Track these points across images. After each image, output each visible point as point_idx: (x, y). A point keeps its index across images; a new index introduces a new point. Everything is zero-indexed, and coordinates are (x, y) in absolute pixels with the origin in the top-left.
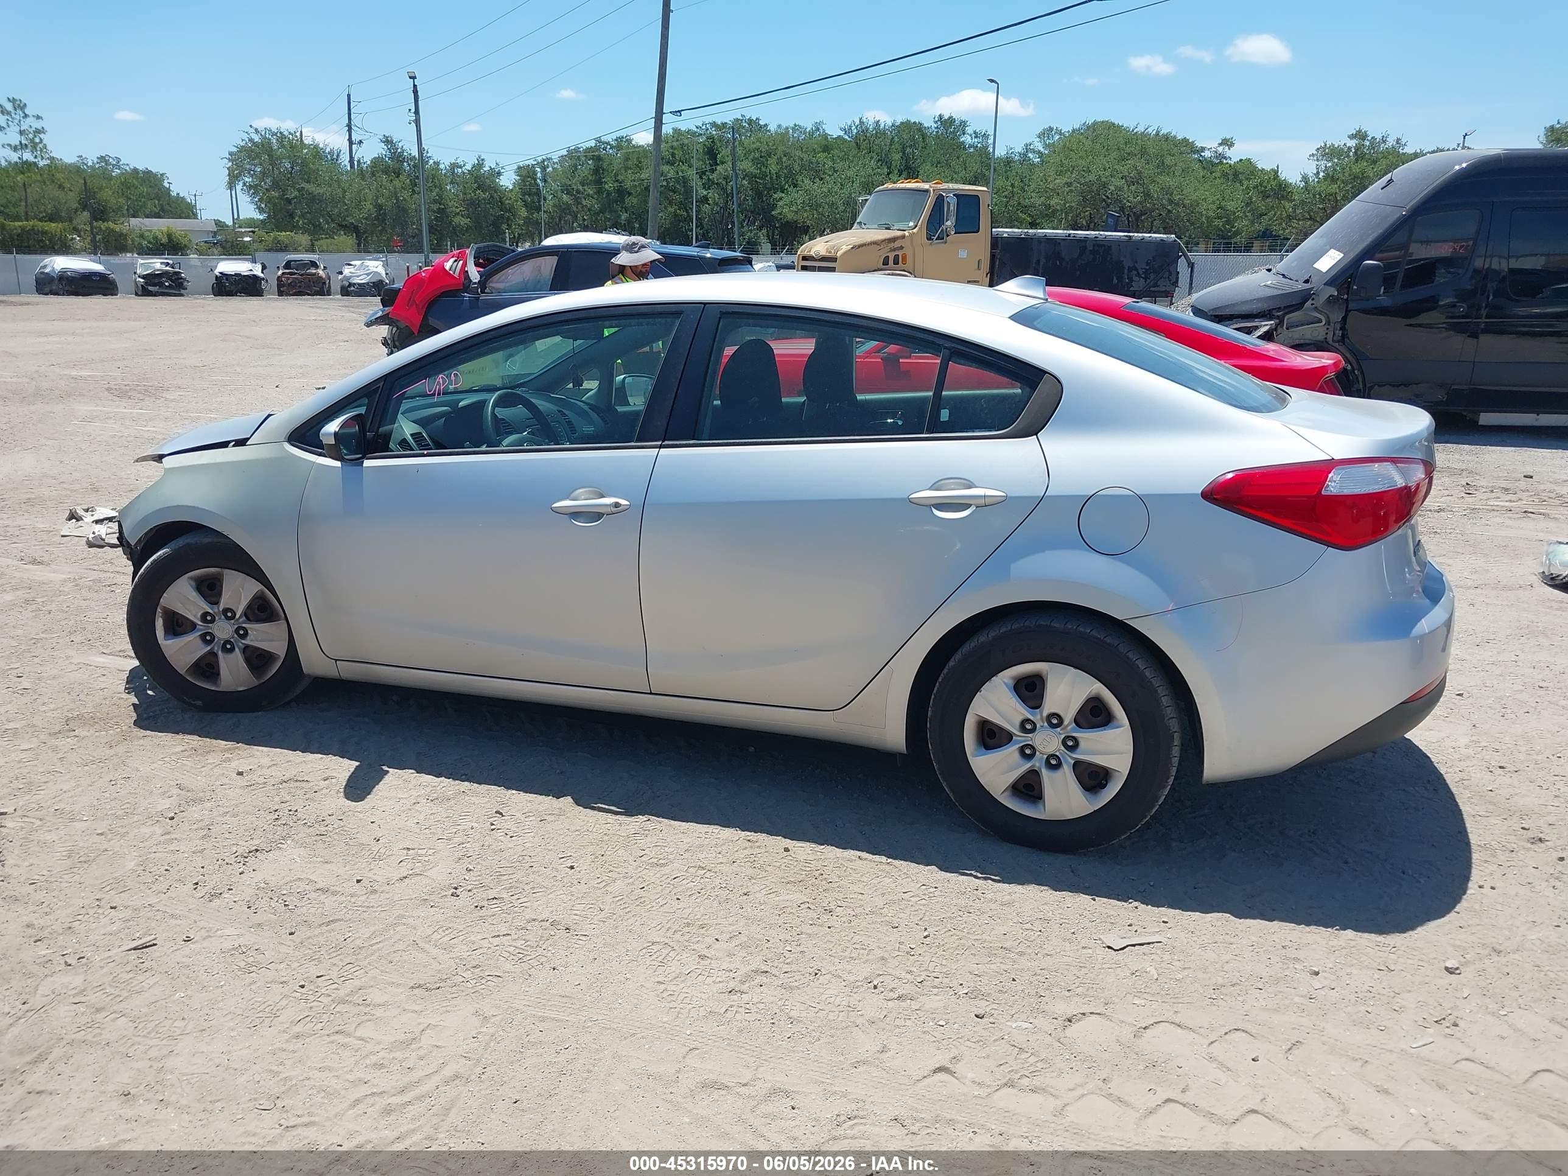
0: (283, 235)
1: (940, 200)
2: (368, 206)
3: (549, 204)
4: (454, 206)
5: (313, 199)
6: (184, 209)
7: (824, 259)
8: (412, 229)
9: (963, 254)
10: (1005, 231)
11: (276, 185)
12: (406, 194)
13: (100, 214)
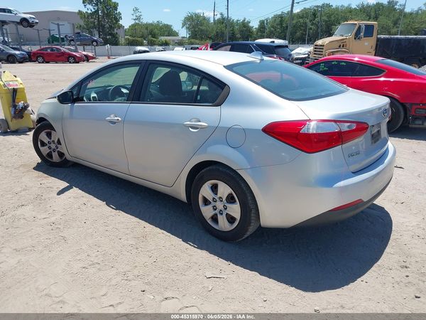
0: (193, 40)
1: (360, 27)
2: (215, 32)
3: (267, 31)
4: (237, 32)
5: (202, 30)
6: (176, 34)
7: (321, 46)
8: (225, 38)
9: (366, 44)
10: (382, 36)
11: (193, 27)
12: (224, 29)
13: (154, 36)
